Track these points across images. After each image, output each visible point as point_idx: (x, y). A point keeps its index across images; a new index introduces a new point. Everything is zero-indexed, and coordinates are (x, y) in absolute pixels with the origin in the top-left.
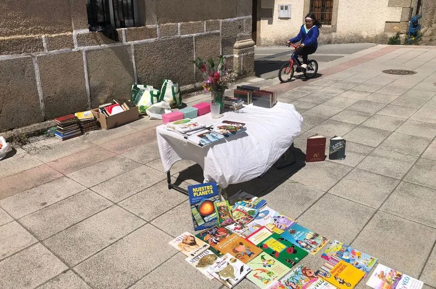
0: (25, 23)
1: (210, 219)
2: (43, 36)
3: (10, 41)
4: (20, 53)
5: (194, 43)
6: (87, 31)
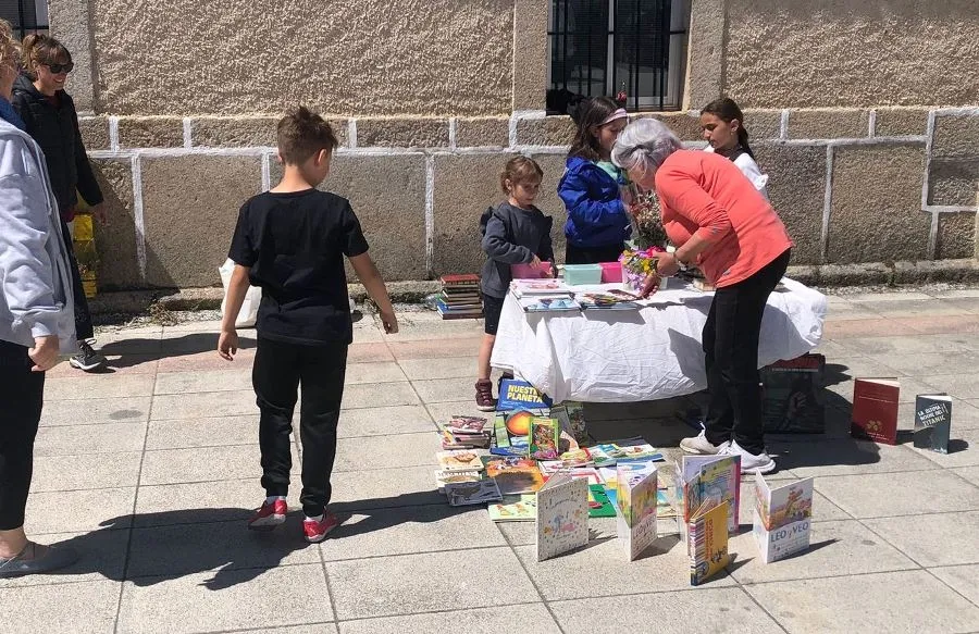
0: (424, 93)
1: (520, 444)
2: (452, 119)
3: (394, 123)
4: (407, 146)
5: (829, 160)
6: (541, 114)
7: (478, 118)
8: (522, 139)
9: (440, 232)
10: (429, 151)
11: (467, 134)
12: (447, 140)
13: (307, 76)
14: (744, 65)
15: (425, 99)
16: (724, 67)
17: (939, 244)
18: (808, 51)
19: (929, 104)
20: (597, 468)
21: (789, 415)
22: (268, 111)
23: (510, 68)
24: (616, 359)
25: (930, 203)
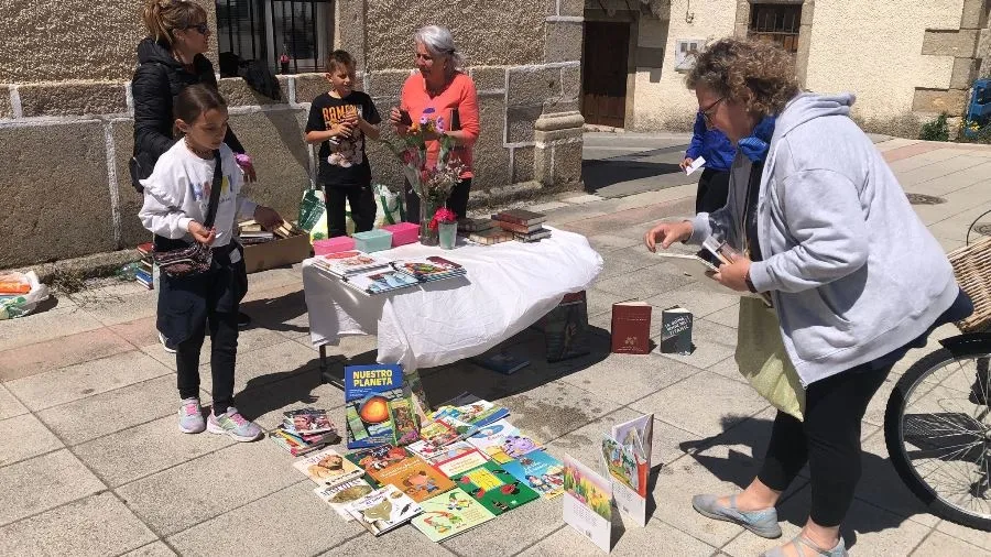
0: (94, 57)
1: (380, 431)
3: (64, 90)
4: (81, 114)
9: (126, 199)
10: (107, 117)
12: (125, 105)
14: (380, 32)
16: (366, 33)
19: (505, 64)
20: (465, 440)
21: (566, 344)
25: (508, 141)
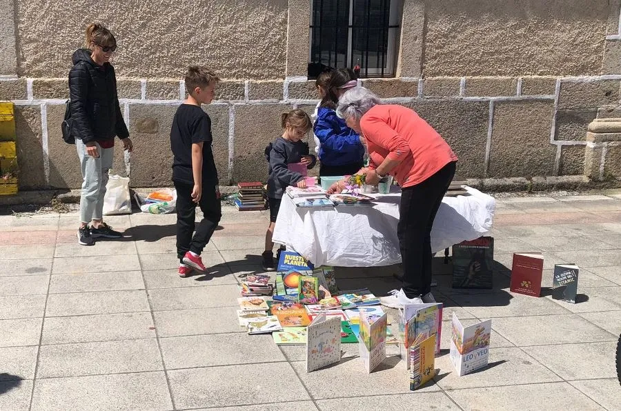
0: (229, 65)
1: (293, 293)
2: (246, 82)
4: (217, 99)
5: (491, 111)
6: (304, 79)
7: (263, 81)
8: (291, 95)
9: (238, 154)
10: (231, 102)
11: (256, 91)
12: (243, 95)
13: (154, 53)
14: (437, 48)
15: (230, 68)
16: (424, 49)
17: (561, 166)
18: (479, 39)
19: (557, 75)
20: (344, 310)
21: (469, 276)
22: (129, 76)
23: (284, 49)
24: (357, 239)
25: (556, 139)
